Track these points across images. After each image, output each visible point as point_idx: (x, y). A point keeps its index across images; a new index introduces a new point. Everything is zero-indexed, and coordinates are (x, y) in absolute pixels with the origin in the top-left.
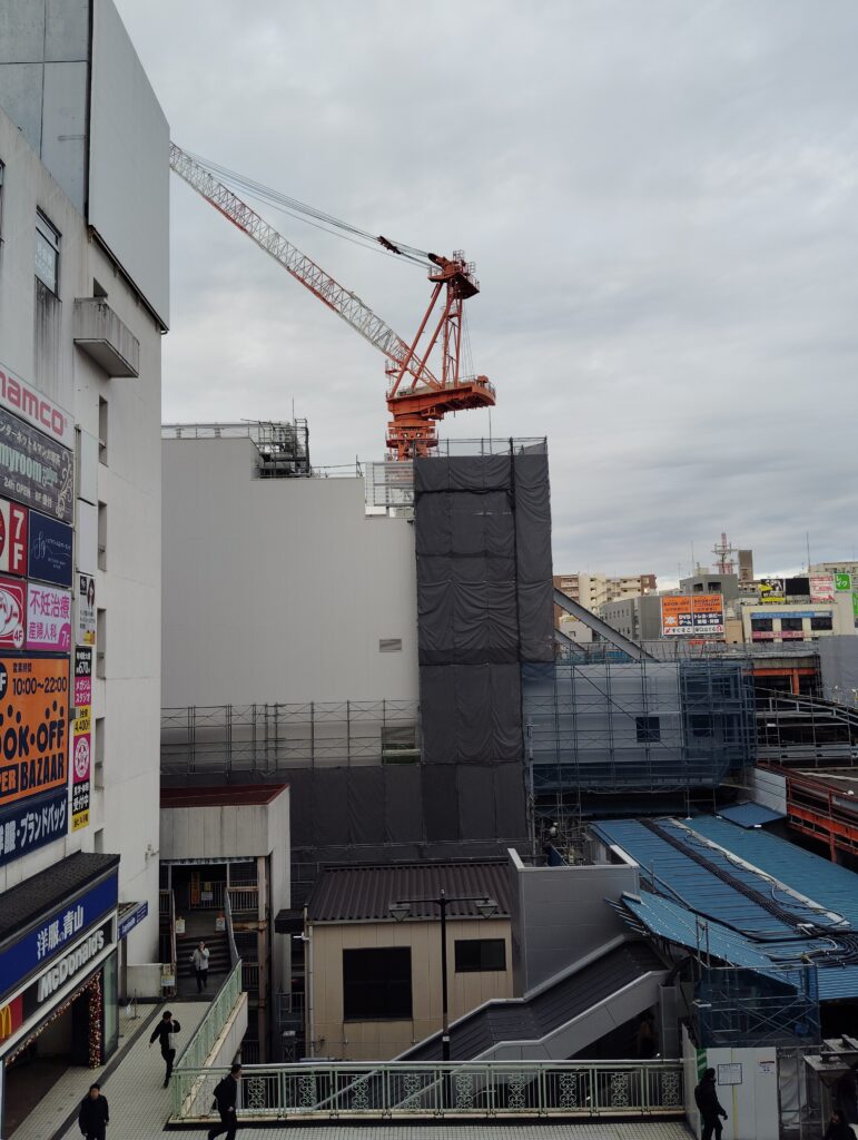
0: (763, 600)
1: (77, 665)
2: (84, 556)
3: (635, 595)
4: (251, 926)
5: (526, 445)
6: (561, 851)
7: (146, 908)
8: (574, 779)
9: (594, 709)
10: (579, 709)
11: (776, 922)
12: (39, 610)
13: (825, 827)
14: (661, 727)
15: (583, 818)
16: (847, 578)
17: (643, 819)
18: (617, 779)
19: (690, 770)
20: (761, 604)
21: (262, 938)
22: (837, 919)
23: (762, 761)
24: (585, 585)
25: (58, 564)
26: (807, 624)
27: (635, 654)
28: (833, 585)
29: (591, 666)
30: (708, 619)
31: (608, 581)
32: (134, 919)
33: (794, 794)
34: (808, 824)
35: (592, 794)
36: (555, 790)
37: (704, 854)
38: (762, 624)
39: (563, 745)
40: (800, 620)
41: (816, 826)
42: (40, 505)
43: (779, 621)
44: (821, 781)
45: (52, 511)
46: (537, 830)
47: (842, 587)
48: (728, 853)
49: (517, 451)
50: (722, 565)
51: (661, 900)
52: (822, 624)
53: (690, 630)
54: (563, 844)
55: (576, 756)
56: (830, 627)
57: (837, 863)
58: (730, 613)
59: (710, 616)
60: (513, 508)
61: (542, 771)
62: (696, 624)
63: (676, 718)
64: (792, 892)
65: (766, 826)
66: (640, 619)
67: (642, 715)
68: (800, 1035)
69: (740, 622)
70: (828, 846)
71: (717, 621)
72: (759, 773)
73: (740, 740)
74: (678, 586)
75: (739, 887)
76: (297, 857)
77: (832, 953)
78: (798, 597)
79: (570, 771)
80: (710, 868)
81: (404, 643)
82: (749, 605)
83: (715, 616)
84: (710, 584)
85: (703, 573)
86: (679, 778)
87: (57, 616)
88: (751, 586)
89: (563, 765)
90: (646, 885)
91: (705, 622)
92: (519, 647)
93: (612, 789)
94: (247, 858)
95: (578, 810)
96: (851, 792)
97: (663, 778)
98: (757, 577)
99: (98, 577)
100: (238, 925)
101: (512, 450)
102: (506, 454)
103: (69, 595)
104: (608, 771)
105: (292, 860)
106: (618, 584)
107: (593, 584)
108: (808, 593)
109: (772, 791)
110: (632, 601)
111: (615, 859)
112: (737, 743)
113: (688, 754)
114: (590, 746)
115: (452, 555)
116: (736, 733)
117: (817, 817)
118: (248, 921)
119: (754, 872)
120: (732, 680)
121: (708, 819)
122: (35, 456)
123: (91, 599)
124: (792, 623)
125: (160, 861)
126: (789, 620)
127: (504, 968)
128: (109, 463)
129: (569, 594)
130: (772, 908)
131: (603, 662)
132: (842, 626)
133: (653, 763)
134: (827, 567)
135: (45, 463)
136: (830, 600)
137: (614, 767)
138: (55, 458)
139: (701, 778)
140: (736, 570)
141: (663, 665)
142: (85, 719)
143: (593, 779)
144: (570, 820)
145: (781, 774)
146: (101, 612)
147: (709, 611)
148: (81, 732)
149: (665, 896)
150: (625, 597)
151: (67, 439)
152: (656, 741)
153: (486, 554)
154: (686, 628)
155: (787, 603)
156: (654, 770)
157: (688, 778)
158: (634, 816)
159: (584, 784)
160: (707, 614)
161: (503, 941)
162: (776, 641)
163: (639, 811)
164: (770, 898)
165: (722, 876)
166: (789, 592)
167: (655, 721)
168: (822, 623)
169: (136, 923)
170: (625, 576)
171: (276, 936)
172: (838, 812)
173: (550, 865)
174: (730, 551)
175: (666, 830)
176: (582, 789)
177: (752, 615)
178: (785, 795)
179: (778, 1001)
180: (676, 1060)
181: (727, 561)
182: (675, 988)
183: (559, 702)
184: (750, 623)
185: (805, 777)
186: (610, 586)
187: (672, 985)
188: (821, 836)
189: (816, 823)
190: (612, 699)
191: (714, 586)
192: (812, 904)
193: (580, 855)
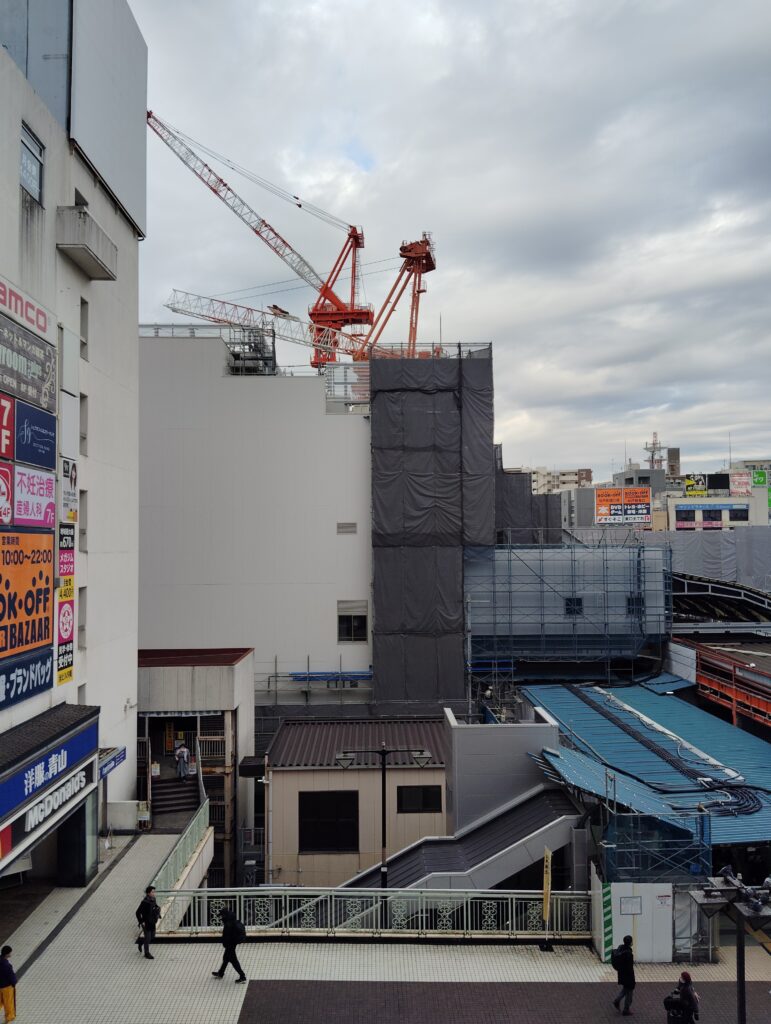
0: (687, 493)
1: (61, 540)
2: (66, 443)
3: (573, 487)
4: (219, 770)
5: (473, 349)
6: (495, 712)
7: (125, 753)
8: (508, 649)
9: (527, 588)
10: (514, 587)
11: (680, 776)
12: (25, 490)
13: (729, 695)
14: (586, 604)
15: (515, 683)
16: (763, 475)
17: (568, 685)
18: (547, 649)
19: (611, 643)
20: (685, 496)
21: (228, 781)
22: (733, 774)
23: (676, 636)
25: (43, 449)
26: (726, 515)
28: (750, 480)
29: (526, 551)
30: (637, 509)
31: (549, 474)
32: (113, 764)
33: (703, 666)
34: (715, 693)
35: (524, 662)
36: (494, 658)
37: (622, 716)
38: (685, 515)
39: (499, 619)
40: (720, 511)
41: (721, 694)
42: (25, 395)
43: (701, 512)
44: (727, 654)
45: (37, 401)
46: (474, 694)
47: (759, 483)
48: (641, 715)
49: (464, 355)
50: (652, 461)
51: (578, 755)
52: (739, 515)
53: (620, 519)
54: (497, 705)
55: (510, 629)
56: (746, 519)
57: (738, 726)
58: (657, 504)
59: (639, 507)
60: (460, 407)
61: (478, 641)
62: (626, 513)
63: (600, 597)
64: (696, 751)
65: (678, 693)
66: (575, 509)
67: (569, 595)
68: (695, 874)
69: (666, 513)
70: (730, 711)
71: (645, 511)
72: (673, 647)
74: (610, 480)
75: (648, 745)
76: (261, 712)
77: (727, 804)
78: (720, 491)
79: (505, 641)
80: (625, 728)
81: (358, 527)
82: (674, 497)
83: (643, 506)
84: (640, 479)
85: (635, 468)
86: (602, 650)
87: (41, 495)
88: (677, 481)
89: (498, 636)
90: (565, 741)
91: (634, 512)
92: (462, 532)
93: (542, 658)
94: (216, 712)
95: (511, 676)
96: (753, 665)
97: (588, 649)
98: (683, 473)
99: (80, 461)
100: (208, 769)
101: (460, 354)
102: (455, 357)
103: (53, 477)
104: (539, 642)
105: (256, 715)
106: (558, 477)
107: (535, 477)
108: (728, 488)
109: (684, 662)
110: (569, 493)
111: (539, 719)
114: (524, 621)
115: (404, 448)
117: (722, 686)
118: (215, 766)
119: (663, 733)
122: (20, 351)
123: (74, 481)
124: (712, 515)
125: (138, 713)
126: (710, 511)
127: (440, 811)
128: (90, 357)
130: (677, 764)
131: (536, 548)
132: (758, 518)
133: (579, 636)
134: (748, 464)
135: (30, 357)
136: (748, 494)
137: (544, 639)
138: (39, 353)
139: (621, 650)
140: (665, 465)
141: (590, 550)
142: (69, 587)
143: (526, 649)
144: (504, 685)
145: (692, 648)
146: (83, 492)
147: (638, 502)
148: (65, 599)
149: (583, 752)
150: (563, 489)
151: (51, 336)
152: (580, 617)
153: (435, 448)
154: (617, 517)
155: (709, 496)
156: (579, 643)
157: (610, 650)
158: (561, 682)
159: (517, 654)
160: (637, 504)
161: (439, 787)
162: (697, 530)
163: (567, 678)
164: (674, 754)
165: (634, 735)
166: (710, 487)
167: (579, 601)
169: (115, 766)
170: (565, 469)
171: (240, 779)
172: (740, 682)
173: (484, 721)
174: (660, 449)
175: (588, 695)
176: (515, 658)
177: (677, 506)
178: (695, 665)
179: (676, 844)
180: (585, 892)
181: (656, 457)
182: (586, 830)
183: (497, 581)
184: (674, 513)
185: (714, 651)
186: (550, 478)
187: (583, 828)
188: (724, 703)
189: (721, 691)
190: (544, 579)
191: (644, 479)
192: (713, 761)
193: (511, 715)
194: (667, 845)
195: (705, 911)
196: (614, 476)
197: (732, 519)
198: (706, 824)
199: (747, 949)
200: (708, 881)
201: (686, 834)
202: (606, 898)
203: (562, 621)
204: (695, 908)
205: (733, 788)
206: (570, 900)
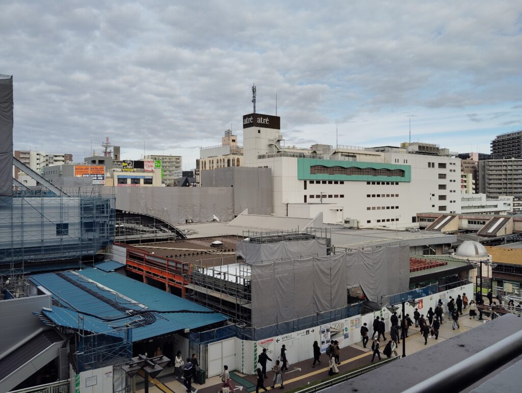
3: (61, 163)
6: (12, 292)
8: (21, 256)
9: (34, 220)
10: (25, 220)
11: (118, 311)
13: (142, 268)
14: (70, 227)
15: (25, 275)
17: (57, 272)
18: (46, 254)
19: (82, 248)
20: (123, 171)
22: (142, 306)
24: (34, 156)
26: (142, 181)
27: (58, 193)
28: (154, 165)
29: (33, 198)
30: (97, 177)
31: (47, 156)
33: (130, 256)
34: (135, 268)
35: (30, 262)
36: (12, 262)
38: (122, 181)
39: (15, 239)
40: (139, 179)
41: (138, 268)
43: (130, 180)
44: (142, 249)
47: (157, 166)
48: (98, 284)
50: (106, 153)
51: (62, 309)
54: (13, 288)
55: (22, 244)
56: (152, 183)
57: (146, 283)
58: (108, 175)
59: (99, 176)
63: (77, 224)
64: (125, 298)
65: (116, 270)
67: (60, 223)
69: (112, 179)
70: (142, 276)
71: (102, 178)
72: (115, 247)
73: (107, 233)
74: (82, 161)
75: (101, 298)
77: (140, 321)
78: (139, 169)
79: (18, 251)
80: (89, 291)
82: (117, 171)
83: (100, 176)
84: (99, 161)
85: (96, 155)
86: (77, 252)
88: (118, 163)
89: (14, 249)
90: (55, 303)
91: (96, 178)
93: (42, 259)
95: (22, 271)
96: (153, 253)
97: (69, 252)
98: (122, 159)
104: (40, 251)
106: (52, 158)
107: (38, 157)
108: (143, 168)
109: (120, 255)
110: (59, 167)
111: (40, 292)
112: (105, 235)
113: (82, 240)
114: (31, 237)
116: (106, 230)
117: (139, 264)
119: (109, 291)
120: (105, 205)
121: (91, 269)
124: (135, 181)
126: (134, 179)
129: (23, 161)
130: (115, 305)
131: (39, 197)
132: (157, 183)
134: (152, 157)
136: (152, 171)
137: (43, 248)
139: (87, 251)
140: (112, 155)
141: (72, 198)
143: (31, 255)
144: (18, 276)
145: (125, 247)
147: (96, 173)
149: (65, 307)
150: (56, 164)
152: (66, 235)
155: (134, 172)
156: (65, 249)
157: (82, 251)
158: (53, 271)
159: (26, 258)
160: (97, 175)
164: (115, 301)
165: (94, 294)
166: (135, 167)
167: (66, 226)
168: (148, 181)
170: (56, 154)
172: (148, 262)
173: (5, 298)
174: (110, 146)
175: (69, 277)
176: (25, 260)
177: (118, 176)
178: (126, 255)
179: (115, 346)
180: (66, 380)
181: (108, 151)
182: (68, 348)
183: (14, 217)
184: (117, 179)
185: (135, 248)
186: (48, 158)
187: (66, 347)
188: (140, 273)
189: (137, 266)
190: (44, 215)
191: (101, 162)
192: (133, 302)
193: (22, 293)
194: (110, 347)
195: (130, 375)
196: (85, 159)
197: (145, 183)
198: (130, 332)
199: (149, 388)
200: (132, 360)
201: (120, 339)
202: (78, 382)
203: (55, 237)
204: (124, 375)
205: (142, 313)
206: (58, 386)
